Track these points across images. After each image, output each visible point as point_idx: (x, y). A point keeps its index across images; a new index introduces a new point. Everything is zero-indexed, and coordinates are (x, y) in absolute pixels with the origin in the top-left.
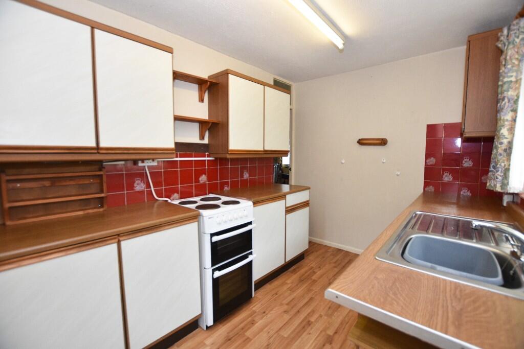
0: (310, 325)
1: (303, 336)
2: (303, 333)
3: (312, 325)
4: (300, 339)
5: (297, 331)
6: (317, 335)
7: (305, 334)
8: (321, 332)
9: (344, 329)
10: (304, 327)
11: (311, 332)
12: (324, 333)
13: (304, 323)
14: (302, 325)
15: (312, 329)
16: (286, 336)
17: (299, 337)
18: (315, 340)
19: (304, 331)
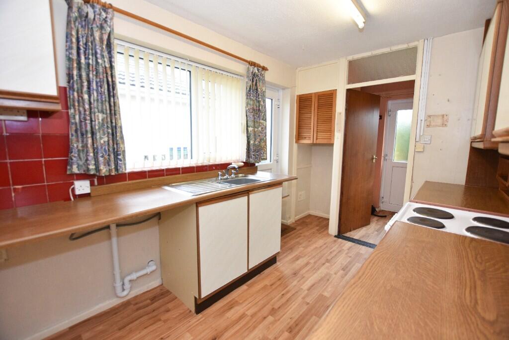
0: (290, 328)
1: (297, 317)
2: (298, 319)
3: (289, 326)
4: (301, 313)
5: (303, 322)
6: (284, 317)
7: (296, 318)
8: (279, 320)
9: (256, 321)
10: (297, 325)
11: (289, 320)
12: (277, 318)
13: (296, 330)
14: (298, 328)
15: (288, 324)
16: (314, 317)
17: (301, 316)
18: (286, 313)
19: (296, 321)
